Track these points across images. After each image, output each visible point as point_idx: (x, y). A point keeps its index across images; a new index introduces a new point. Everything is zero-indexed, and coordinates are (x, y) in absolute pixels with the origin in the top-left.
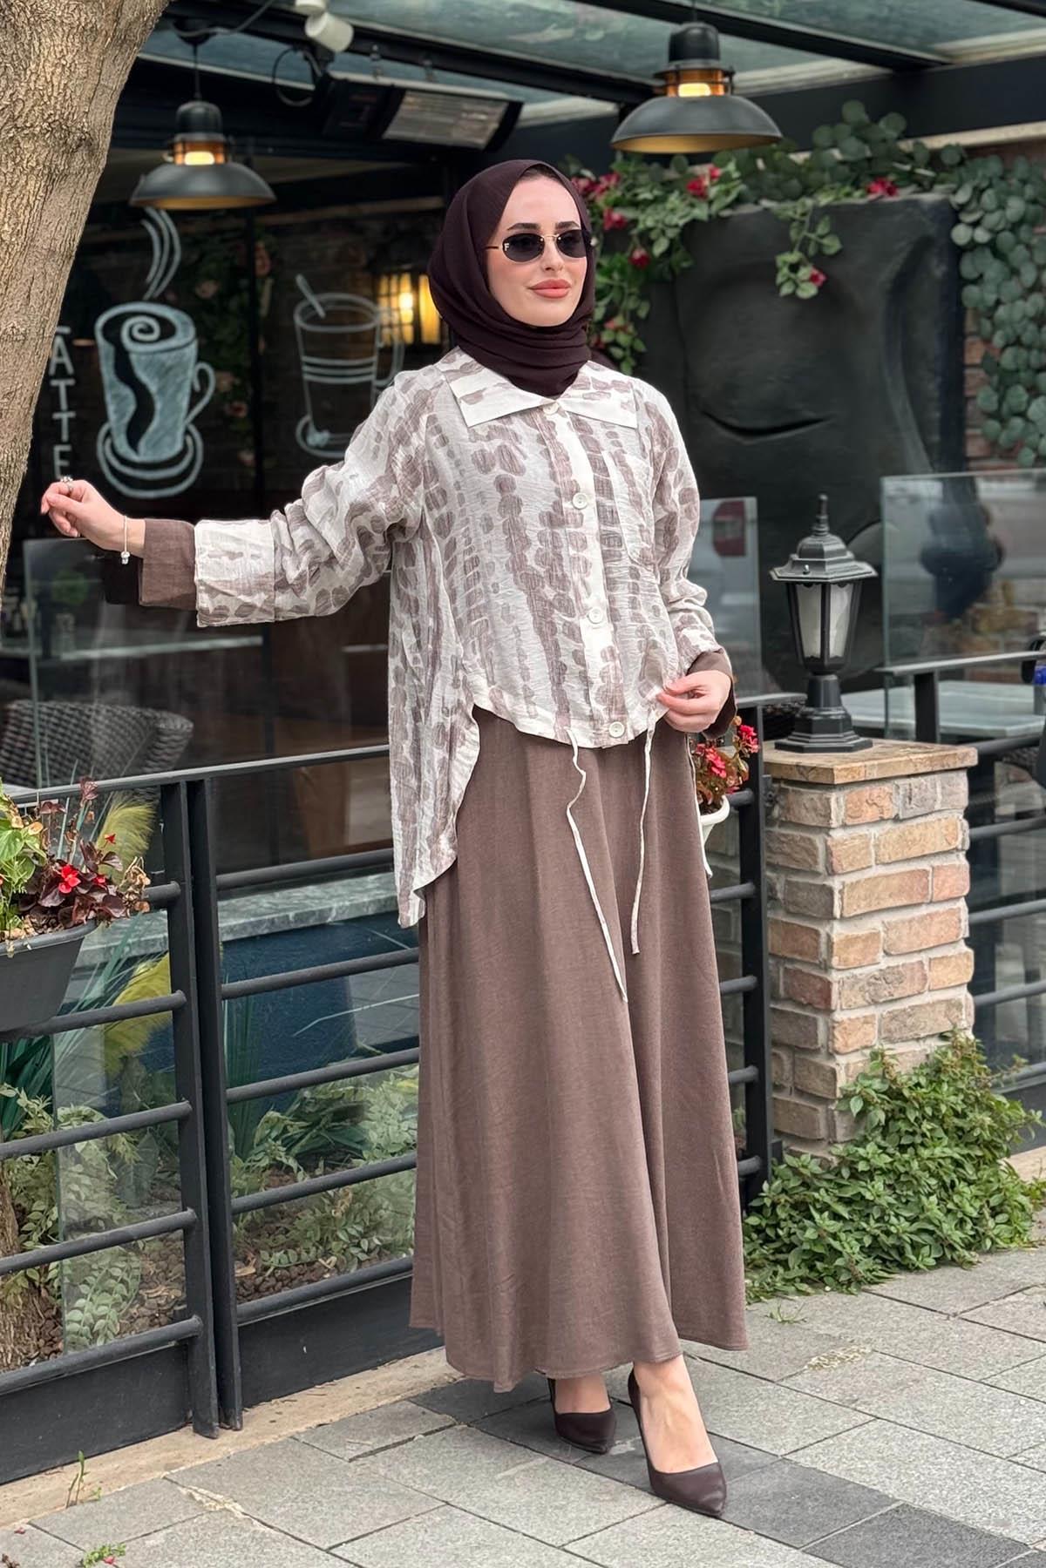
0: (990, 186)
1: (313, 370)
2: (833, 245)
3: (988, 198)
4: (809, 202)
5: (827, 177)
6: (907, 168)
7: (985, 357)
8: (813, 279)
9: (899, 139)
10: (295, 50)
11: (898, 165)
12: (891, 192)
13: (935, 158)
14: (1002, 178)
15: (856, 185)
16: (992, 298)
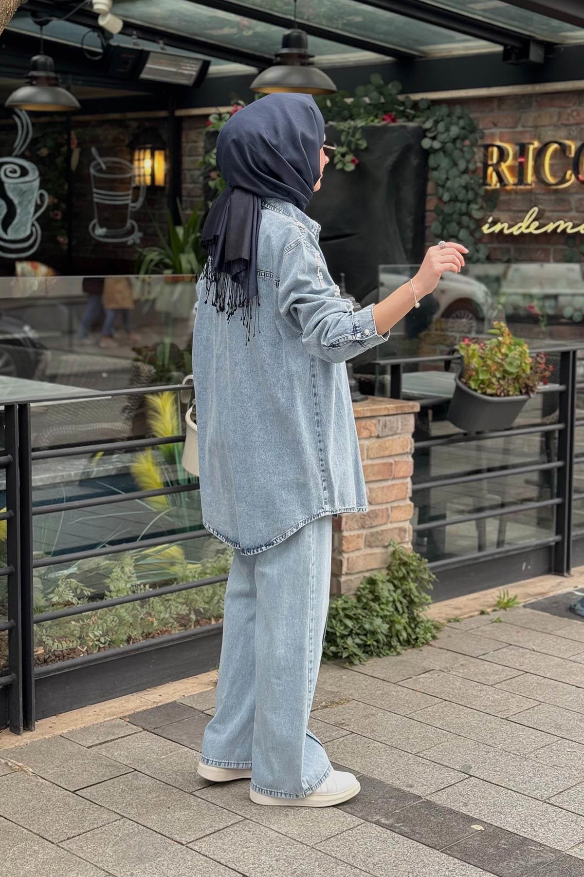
0: (442, 120)
1: (99, 196)
2: (363, 144)
3: (441, 127)
4: (352, 123)
5: (362, 110)
6: (402, 108)
7: (437, 207)
8: (353, 161)
9: (398, 94)
10: (94, 31)
11: (396, 107)
12: (394, 120)
13: (415, 105)
14: (449, 116)
15: (376, 117)
16: (444, 177)
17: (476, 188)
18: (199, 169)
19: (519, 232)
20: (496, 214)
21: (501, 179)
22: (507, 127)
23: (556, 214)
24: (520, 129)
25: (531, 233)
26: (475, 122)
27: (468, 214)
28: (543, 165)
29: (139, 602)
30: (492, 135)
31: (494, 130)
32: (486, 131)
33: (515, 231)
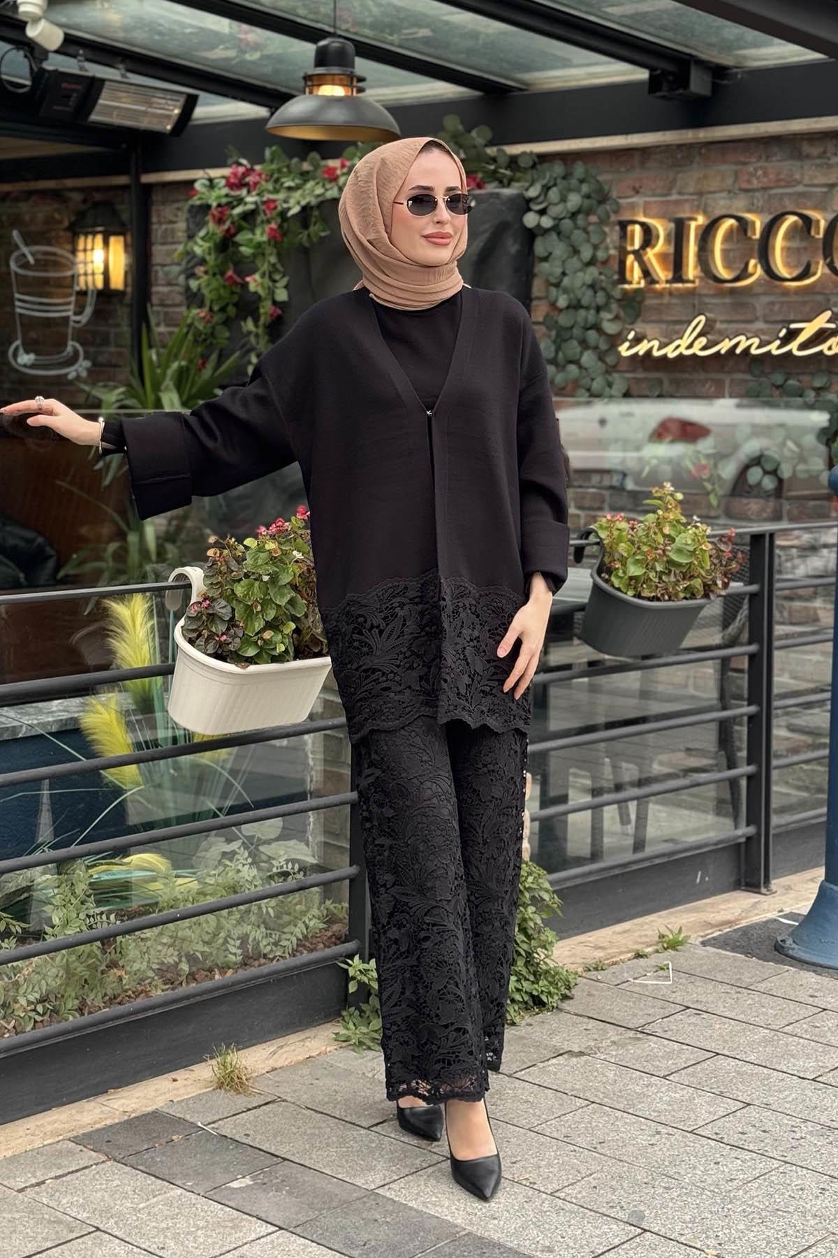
0: (555, 185)
1: (24, 305)
3: (553, 195)
6: (492, 167)
7: (547, 316)
9: (486, 146)
10: (18, 48)
11: (484, 165)
12: (479, 185)
13: (513, 162)
14: (565, 178)
16: (558, 271)
17: (609, 287)
18: (178, 264)
19: (676, 353)
20: (640, 327)
21: (646, 273)
22: (654, 195)
23: (735, 326)
24: (674, 197)
25: (694, 355)
26: (606, 188)
27: (597, 327)
28: (712, 252)
29: (99, 943)
30: (633, 207)
31: (634, 199)
32: (622, 201)
33: (670, 351)
